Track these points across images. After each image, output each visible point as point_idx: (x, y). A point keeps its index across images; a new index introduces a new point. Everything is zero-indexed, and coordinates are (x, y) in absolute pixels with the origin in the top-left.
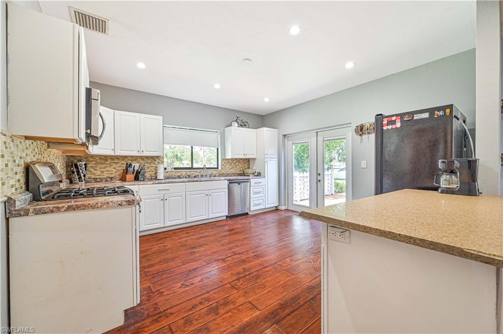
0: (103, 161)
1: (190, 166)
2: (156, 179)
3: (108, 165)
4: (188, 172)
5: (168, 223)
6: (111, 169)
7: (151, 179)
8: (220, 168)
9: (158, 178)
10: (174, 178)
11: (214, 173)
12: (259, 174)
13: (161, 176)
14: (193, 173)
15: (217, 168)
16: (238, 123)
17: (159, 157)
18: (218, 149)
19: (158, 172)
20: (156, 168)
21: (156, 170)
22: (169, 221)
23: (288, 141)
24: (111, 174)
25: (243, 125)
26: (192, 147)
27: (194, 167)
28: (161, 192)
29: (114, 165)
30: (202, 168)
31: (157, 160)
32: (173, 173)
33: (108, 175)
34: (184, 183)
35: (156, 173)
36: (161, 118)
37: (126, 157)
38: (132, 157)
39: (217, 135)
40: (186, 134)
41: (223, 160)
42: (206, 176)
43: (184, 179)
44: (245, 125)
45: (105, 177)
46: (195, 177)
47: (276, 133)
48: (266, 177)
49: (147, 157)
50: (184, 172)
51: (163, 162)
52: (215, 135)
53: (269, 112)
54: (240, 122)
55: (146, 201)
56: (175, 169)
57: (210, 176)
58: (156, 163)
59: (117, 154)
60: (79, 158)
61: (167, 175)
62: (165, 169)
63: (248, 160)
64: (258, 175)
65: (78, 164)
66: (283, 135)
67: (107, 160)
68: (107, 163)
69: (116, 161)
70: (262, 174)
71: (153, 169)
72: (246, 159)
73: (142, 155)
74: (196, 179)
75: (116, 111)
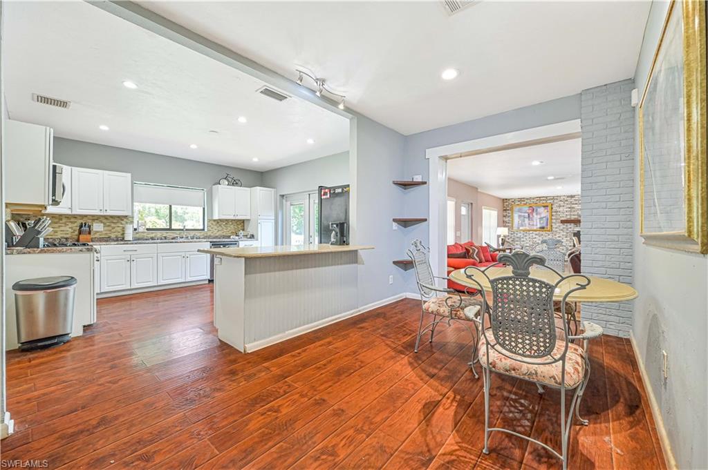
0: (57, 220)
1: (168, 227)
2: (123, 239)
3: (63, 225)
4: (165, 234)
5: (135, 285)
6: (67, 228)
7: (117, 240)
8: (206, 230)
9: (125, 239)
10: (146, 240)
11: (198, 234)
12: (252, 236)
13: (129, 235)
14: (170, 234)
15: (203, 230)
16: (228, 181)
17: (127, 216)
18: (204, 209)
19: (126, 232)
20: (124, 228)
21: (123, 231)
22: (137, 283)
23: (286, 201)
24: (66, 234)
25: (234, 183)
26: (170, 206)
27: (173, 227)
28: (126, 253)
29: (70, 225)
30: (182, 230)
31: (125, 220)
32: (145, 234)
33: (62, 235)
34: (156, 245)
35: (123, 234)
36: (129, 175)
37: (86, 216)
38: (93, 216)
39: (202, 193)
40: (163, 191)
41: (209, 221)
42: (187, 238)
43: (159, 241)
44: (237, 183)
45: (59, 237)
46: (173, 239)
47: (273, 192)
48: (259, 239)
49: (112, 217)
50: (159, 234)
51: (132, 222)
52: (201, 193)
53: (270, 169)
54: (230, 180)
55: (109, 261)
56: (147, 229)
57: (192, 238)
58: (123, 222)
59: (74, 213)
60: (26, 216)
61: (137, 236)
62: (135, 229)
63: (243, 221)
64: (250, 238)
65: (27, 223)
66: (280, 195)
67: (61, 219)
68: (61, 222)
69: (72, 220)
70: (255, 237)
71: (119, 229)
72: (240, 220)
73: (105, 214)
74: (173, 241)
75: (73, 168)
